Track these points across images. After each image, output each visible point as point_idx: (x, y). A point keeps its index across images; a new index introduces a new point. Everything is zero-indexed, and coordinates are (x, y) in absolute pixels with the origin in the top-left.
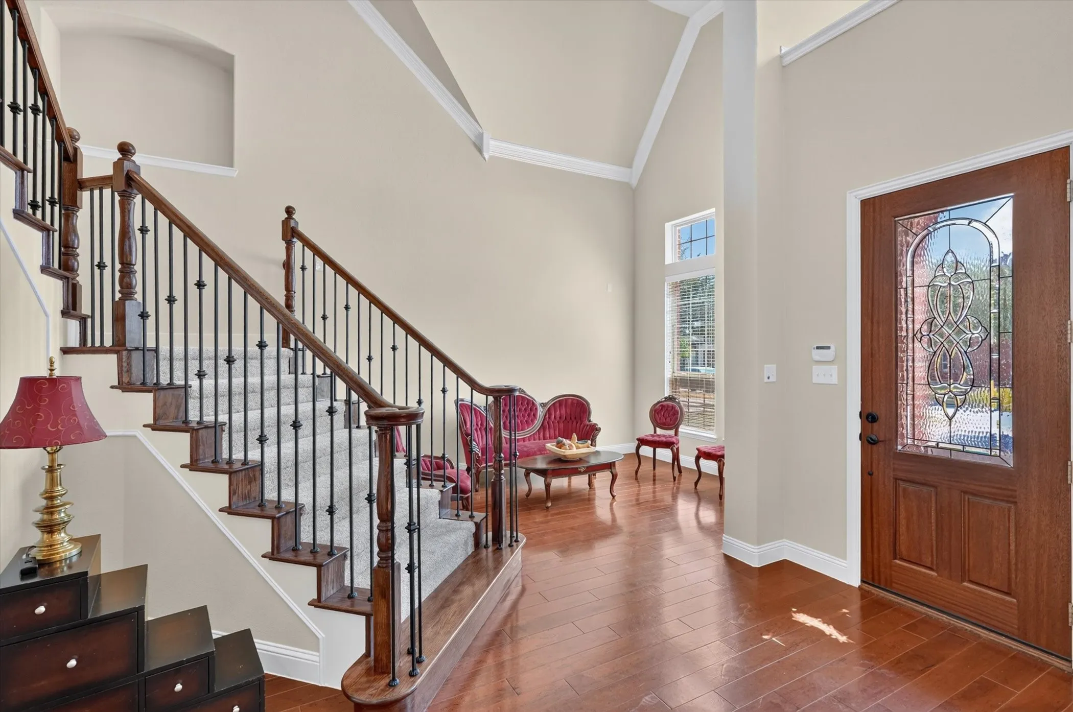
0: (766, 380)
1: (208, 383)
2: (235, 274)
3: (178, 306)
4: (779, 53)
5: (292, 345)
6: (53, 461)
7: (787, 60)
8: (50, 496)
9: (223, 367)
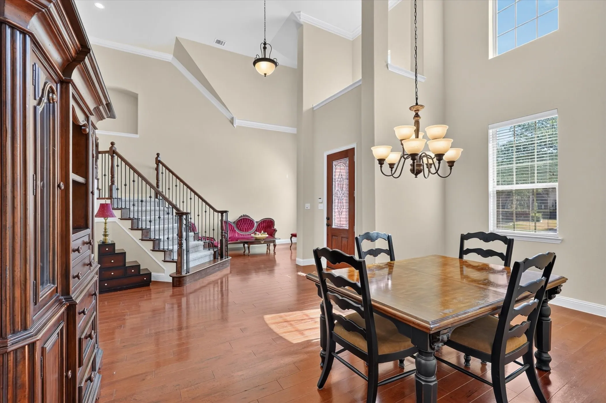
0: (306, 208)
1: (136, 208)
2: (143, 178)
3: (128, 187)
4: (312, 107)
5: (158, 198)
6: (106, 221)
7: (315, 109)
8: (105, 229)
9: (140, 203)
